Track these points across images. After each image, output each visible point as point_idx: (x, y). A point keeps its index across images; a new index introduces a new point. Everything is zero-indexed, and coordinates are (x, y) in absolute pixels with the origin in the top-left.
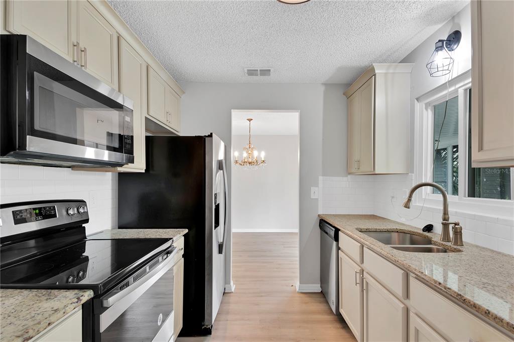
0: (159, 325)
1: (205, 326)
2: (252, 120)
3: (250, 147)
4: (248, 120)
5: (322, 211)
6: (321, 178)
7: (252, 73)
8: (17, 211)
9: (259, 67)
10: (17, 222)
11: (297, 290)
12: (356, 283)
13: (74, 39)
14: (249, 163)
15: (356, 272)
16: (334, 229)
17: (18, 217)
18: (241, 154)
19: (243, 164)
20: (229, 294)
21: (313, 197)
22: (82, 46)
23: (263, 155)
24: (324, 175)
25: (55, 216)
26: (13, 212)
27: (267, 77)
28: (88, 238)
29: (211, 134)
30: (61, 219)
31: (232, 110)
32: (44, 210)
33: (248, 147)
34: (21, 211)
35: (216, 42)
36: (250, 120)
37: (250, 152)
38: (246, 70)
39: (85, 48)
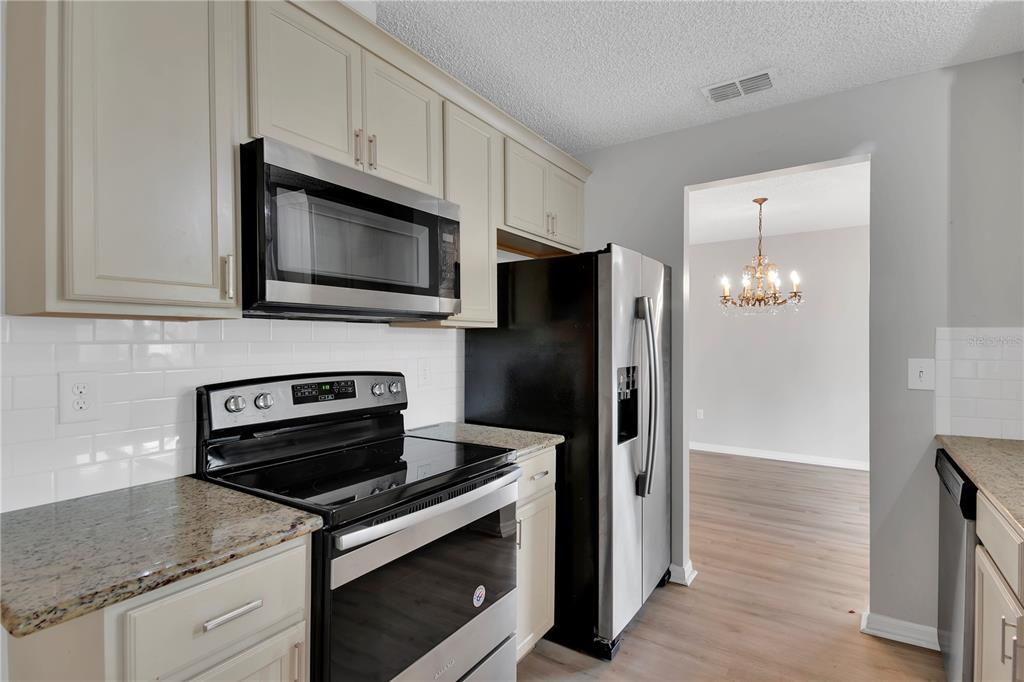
0: (477, 603)
1: (599, 639)
2: (765, 200)
3: (760, 264)
4: (755, 201)
5: (945, 424)
6: (943, 333)
7: (721, 93)
8: (298, 385)
9: (735, 76)
10: (297, 401)
11: (863, 625)
12: (1004, 656)
13: (357, 126)
14: (760, 301)
15: (1004, 623)
16: (962, 482)
17: (299, 394)
18: (736, 281)
19: (739, 302)
20: (677, 588)
21: (914, 383)
22: (369, 132)
23: (795, 278)
24: (953, 322)
25: (353, 395)
26: (293, 387)
27: (764, 92)
28: (407, 433)
29: (609, 245)
30: (363, 400)
31: (686, 188)
32: (338, 386)
33: (754, 263)
34: (302, 386)
35: (618, 53)
36: (761, 201)
37: (758, 275)
38: (705, 92)
39: (374, 136)
